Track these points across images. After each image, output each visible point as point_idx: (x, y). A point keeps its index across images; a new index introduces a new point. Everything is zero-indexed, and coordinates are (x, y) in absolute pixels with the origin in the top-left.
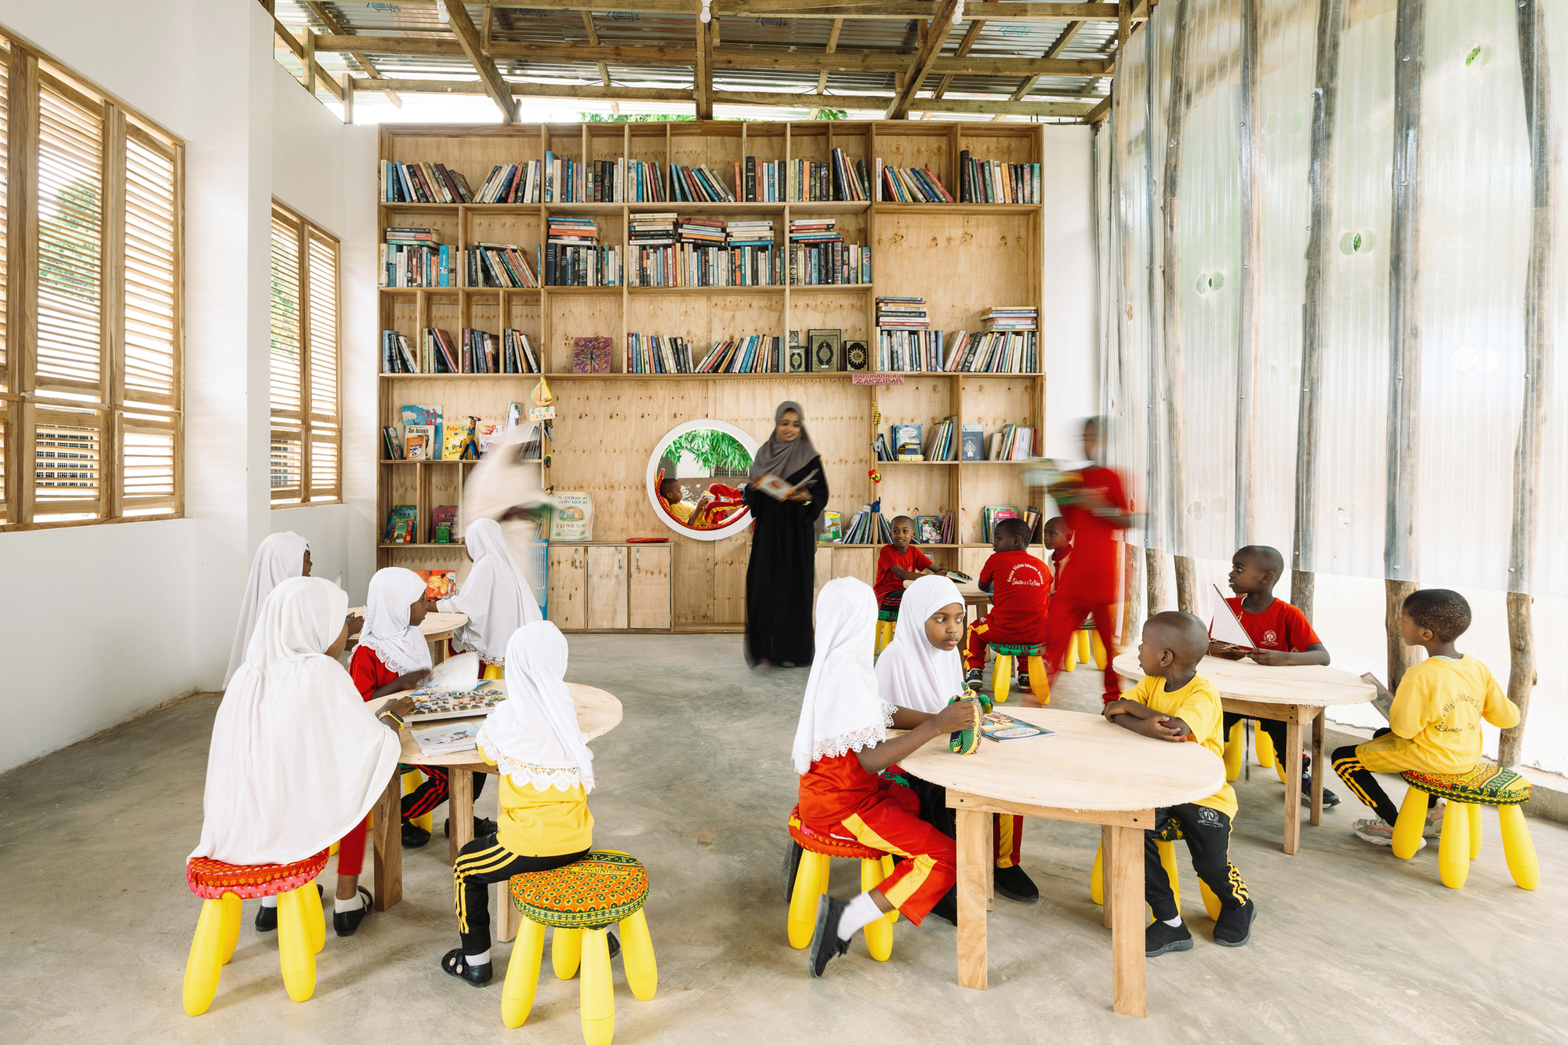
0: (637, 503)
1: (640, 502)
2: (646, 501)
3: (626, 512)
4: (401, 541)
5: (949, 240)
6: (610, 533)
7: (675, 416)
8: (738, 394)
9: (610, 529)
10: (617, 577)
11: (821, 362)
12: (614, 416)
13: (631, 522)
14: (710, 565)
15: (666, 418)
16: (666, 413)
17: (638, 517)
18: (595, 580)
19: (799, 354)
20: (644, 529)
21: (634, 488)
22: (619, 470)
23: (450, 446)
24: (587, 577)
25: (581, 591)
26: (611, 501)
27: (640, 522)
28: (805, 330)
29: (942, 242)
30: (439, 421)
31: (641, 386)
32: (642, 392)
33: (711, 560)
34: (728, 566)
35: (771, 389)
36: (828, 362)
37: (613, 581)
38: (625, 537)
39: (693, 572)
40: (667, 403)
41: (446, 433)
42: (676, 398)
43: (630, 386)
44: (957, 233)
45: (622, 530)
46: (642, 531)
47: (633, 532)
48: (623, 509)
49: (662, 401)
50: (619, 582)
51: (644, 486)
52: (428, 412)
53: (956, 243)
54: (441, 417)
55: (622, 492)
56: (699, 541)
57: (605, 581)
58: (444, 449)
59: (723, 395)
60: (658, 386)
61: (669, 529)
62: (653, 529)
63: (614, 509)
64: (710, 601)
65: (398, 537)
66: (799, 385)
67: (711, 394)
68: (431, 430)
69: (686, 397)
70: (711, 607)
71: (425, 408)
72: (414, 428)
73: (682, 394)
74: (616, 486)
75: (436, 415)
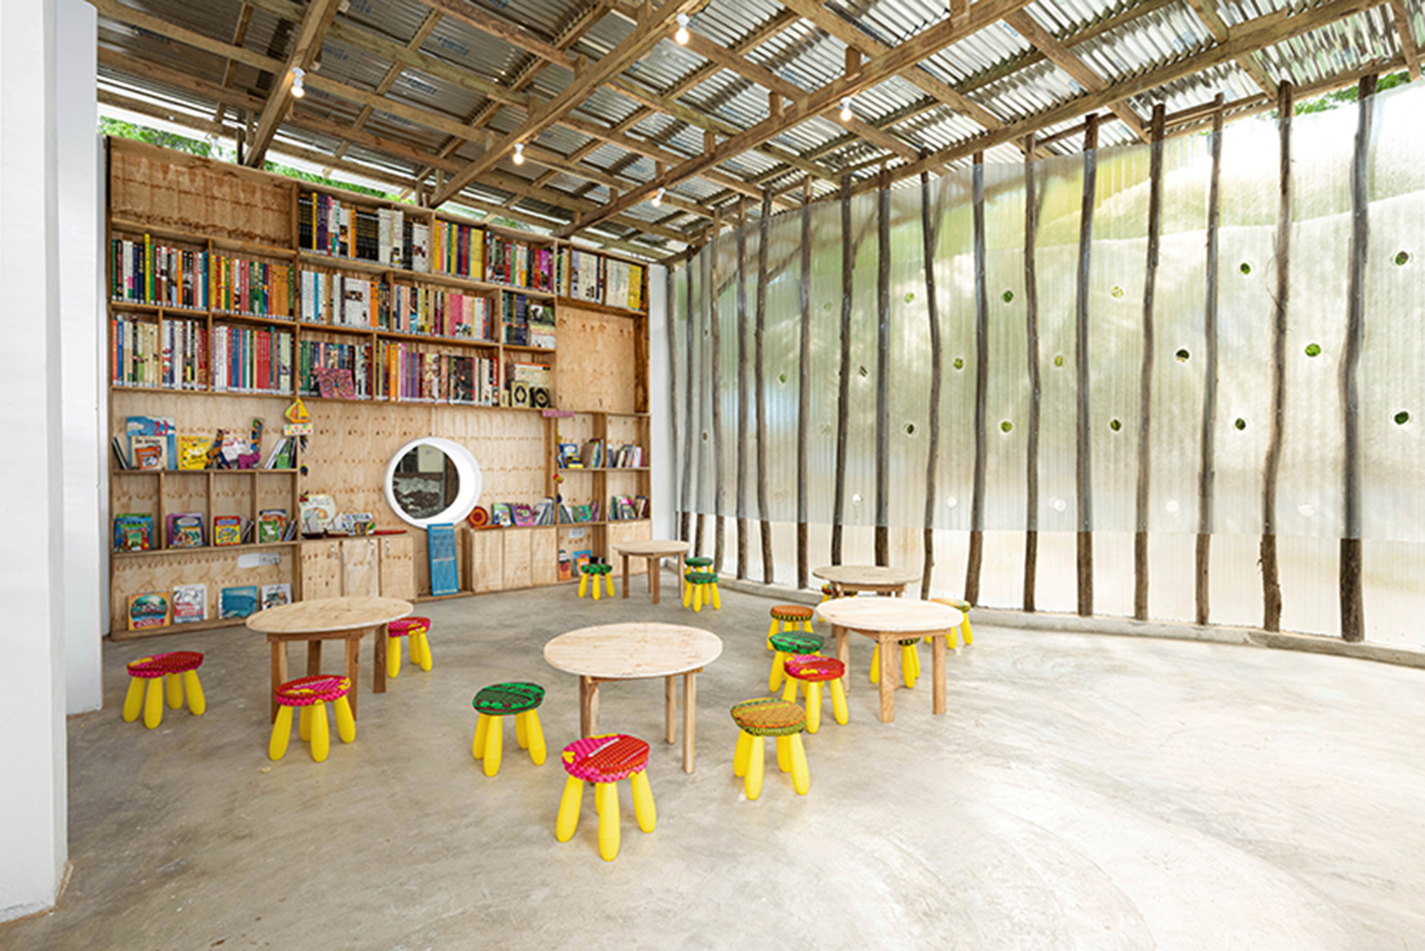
1: (377, 502)
2: (383, 501)
4: (139, 548)
5: (592, 328)
7: (405, 434)
10: (369, 563)
11: (518, 400)
12: (353, 433)
16: (397, 431)
18: (350, 567)
20: (380, 524)
21: (373, 493)
22: (359, 476)
23: (189, 457)
24: (343, 566)
25: (337, 578)
26: (352, 502)
29: (588, 329)
30: (170, 432)
31: (376, 409)
32: (377, 414)
35: (478, 416)
36: (524, 401)
37: (366, 567)
41: (179, 444)
42: (405, 419)
43: (366, 409)
44: (596, 324)
46: (386, 525)
49: (394, 421)
50: (371, 567)
51: (380, 489)
52: (158, 424)
53: (596, 330)
54: (173, 428)
55: (361, 495)
57: (359, 567)
58: (180, 458)
59: (443, 419)
60: (390, 410)
65: (134, 545)
67: (434, 417)
68: (163, 441)
69: (414, 420)
71: (155, 419)
72: (141, 438)
73: (411, 419)
74: (355, 490)
75: (167, 426)
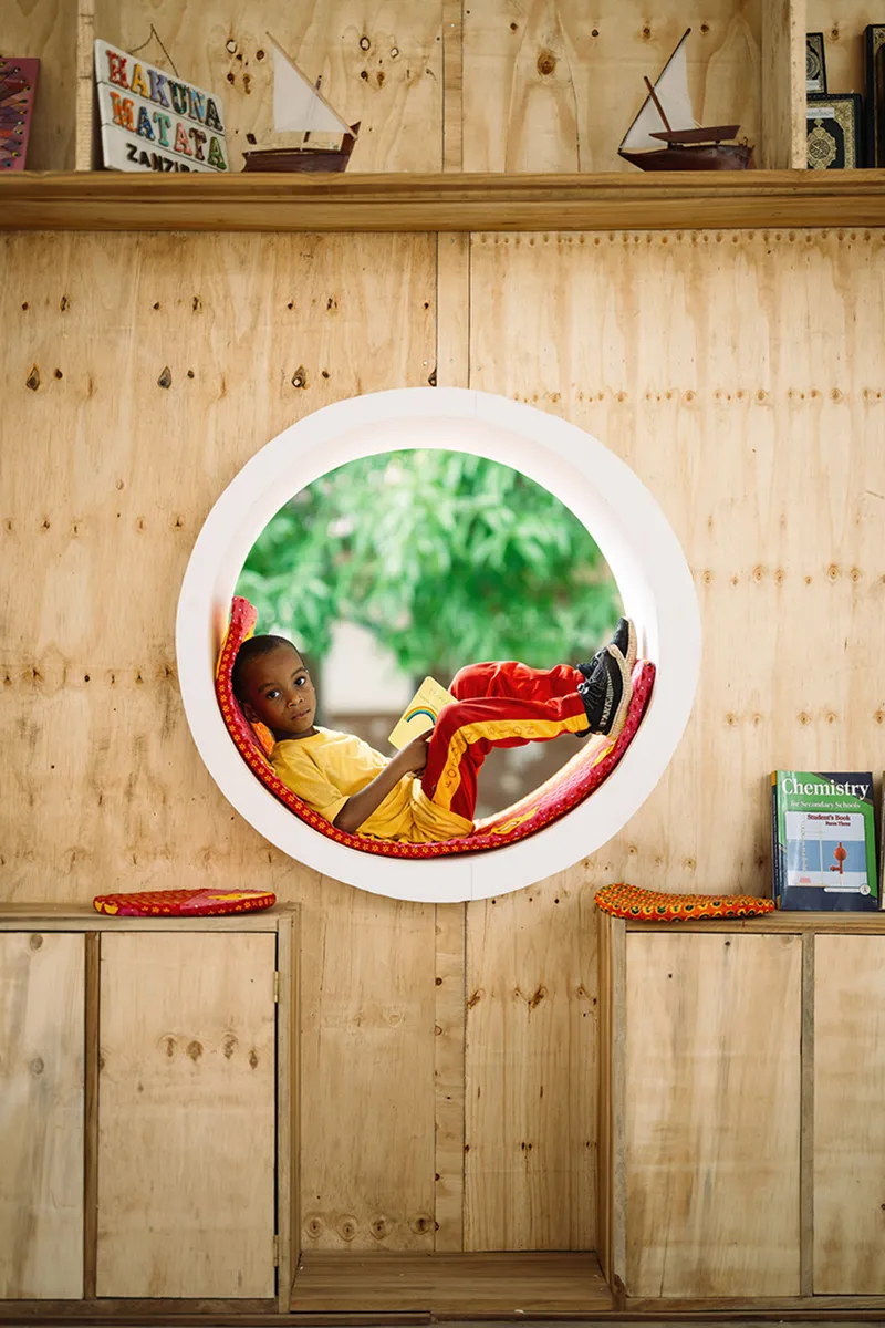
0: (140, 743)
1: (154, 743)
2: (178, 734)
3: (92, 781)
6: (27, 869)
7: (300, 380)
8: (560, 292)
9: (25, 854)
12: (46, 377)
13: (114, 826)
14: (447, 1007)
15: (264, 389)
16: (262, 367)
17: (144, 803)
19: (830, 125)
20: (167, 852)
21: (126, 679)
22: (65, 607)
27: (153, 822)
28: (850, 29)
31: (159, 253)
32: (148, 283)
33: (452, 983)
34: (521, 1008)
35: (698, 273)
38: (86, 887)
39: (376, 1035)
40: (266, 329)
42: (303, 304)
43: (113, 257)
45: (76, 855)
46: (160, 864)
47: (121, 865)
48: (79, 769)
49: (245, 319)
51: (169, 673)
55: (77, 698)
56: (398, 904)
59: (498, 294)
60: (230, 259)
61: (273, 854)
62: (207, 854)
63: (40, 768)
64: (448, 1158)
66: (816, 255)
67: (450, 291)
69: (348, 305)
70: (452, 1182)
73: (331, 289)
74: (51, 670)
